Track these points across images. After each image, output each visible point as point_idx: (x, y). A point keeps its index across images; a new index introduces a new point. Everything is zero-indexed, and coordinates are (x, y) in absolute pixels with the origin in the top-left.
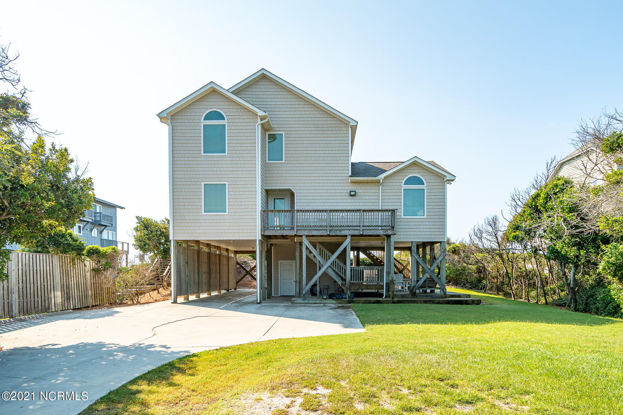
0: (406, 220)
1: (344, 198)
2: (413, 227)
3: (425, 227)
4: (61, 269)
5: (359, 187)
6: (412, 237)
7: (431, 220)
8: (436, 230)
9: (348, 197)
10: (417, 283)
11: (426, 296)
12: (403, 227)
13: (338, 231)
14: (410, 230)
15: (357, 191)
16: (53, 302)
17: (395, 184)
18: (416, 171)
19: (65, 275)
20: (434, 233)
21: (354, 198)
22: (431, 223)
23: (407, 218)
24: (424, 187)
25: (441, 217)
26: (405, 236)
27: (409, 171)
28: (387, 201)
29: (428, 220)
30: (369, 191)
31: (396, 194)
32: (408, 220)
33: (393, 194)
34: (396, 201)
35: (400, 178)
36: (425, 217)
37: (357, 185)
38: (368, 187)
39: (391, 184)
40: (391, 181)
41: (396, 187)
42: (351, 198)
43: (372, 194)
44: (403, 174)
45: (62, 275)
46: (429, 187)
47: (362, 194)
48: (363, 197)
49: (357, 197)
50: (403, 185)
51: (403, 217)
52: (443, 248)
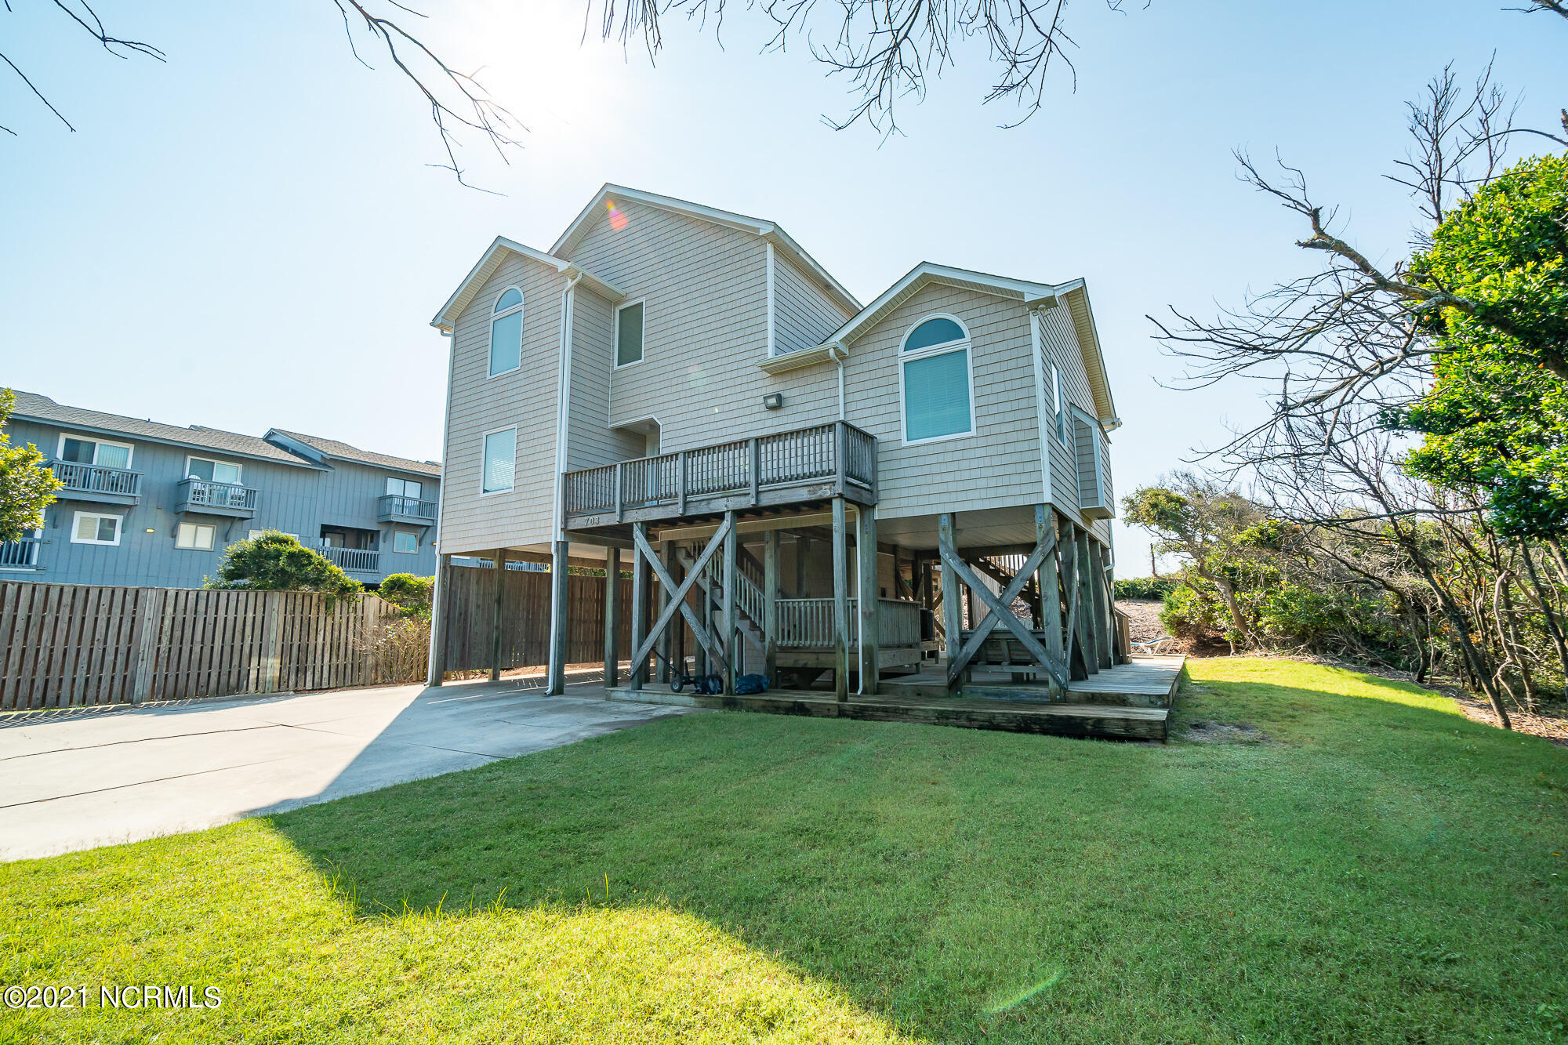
0: (914, 452)
1: (758, 417)
2: (935, 469)
3: (975, 464)
4: (289, 617)
5: (790, 385)
6: (933, 499)
7: (991, 440)
8: (1009, 470)
9: (765, 415)
10: (961, 648)
11: (996, 695)
12: (909, 472)
13: (704, 503)
14: (929, 479)
15: (785, 394)
16: (253, 675)
17: (878, 355)
18: (936, 304)
19: (297, 627)
20: (1006, 481)
21: (780, 413)
22: (992, 451)
23: (918, 446)
24: (964, 343)
25: (1026, 424)
26: (914, 501)
27: (916, 310)
28: (861, 405)
29: (982, 442)
30: (815, 387)
31: (883, 382)
32: (922, 451)
33: (875, 383)
34: (885, 400)
35: (892, 334)
36: (973, 433)
37: (787, 377)
38: (812, 379)
39: (870, 357)
40: (869, 348)
41: (883, 363)
42: (772, 414)
43: (820, 395)
44: (900, 323)
45: (289, 628)
46: (979, 342)
47: (798, 400)
48: (801, 408)
49: (787, 411)
50: (901, 352)
51: (905, 443)
52: (1040, 528)
